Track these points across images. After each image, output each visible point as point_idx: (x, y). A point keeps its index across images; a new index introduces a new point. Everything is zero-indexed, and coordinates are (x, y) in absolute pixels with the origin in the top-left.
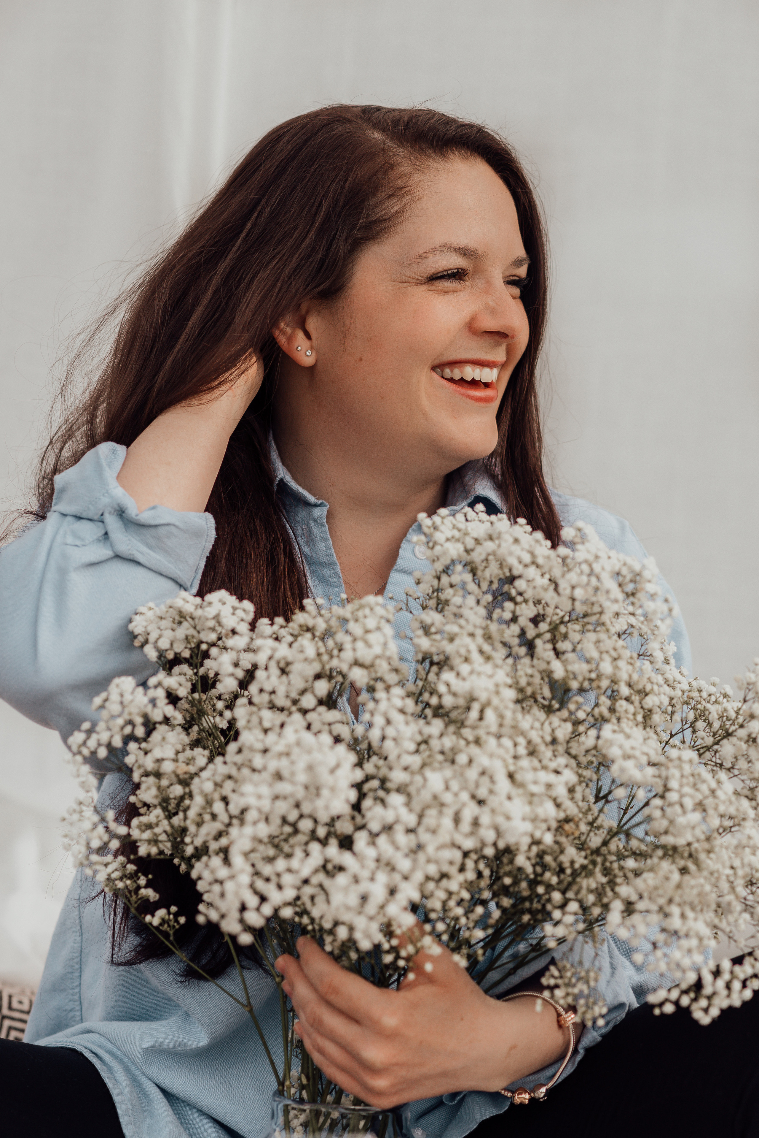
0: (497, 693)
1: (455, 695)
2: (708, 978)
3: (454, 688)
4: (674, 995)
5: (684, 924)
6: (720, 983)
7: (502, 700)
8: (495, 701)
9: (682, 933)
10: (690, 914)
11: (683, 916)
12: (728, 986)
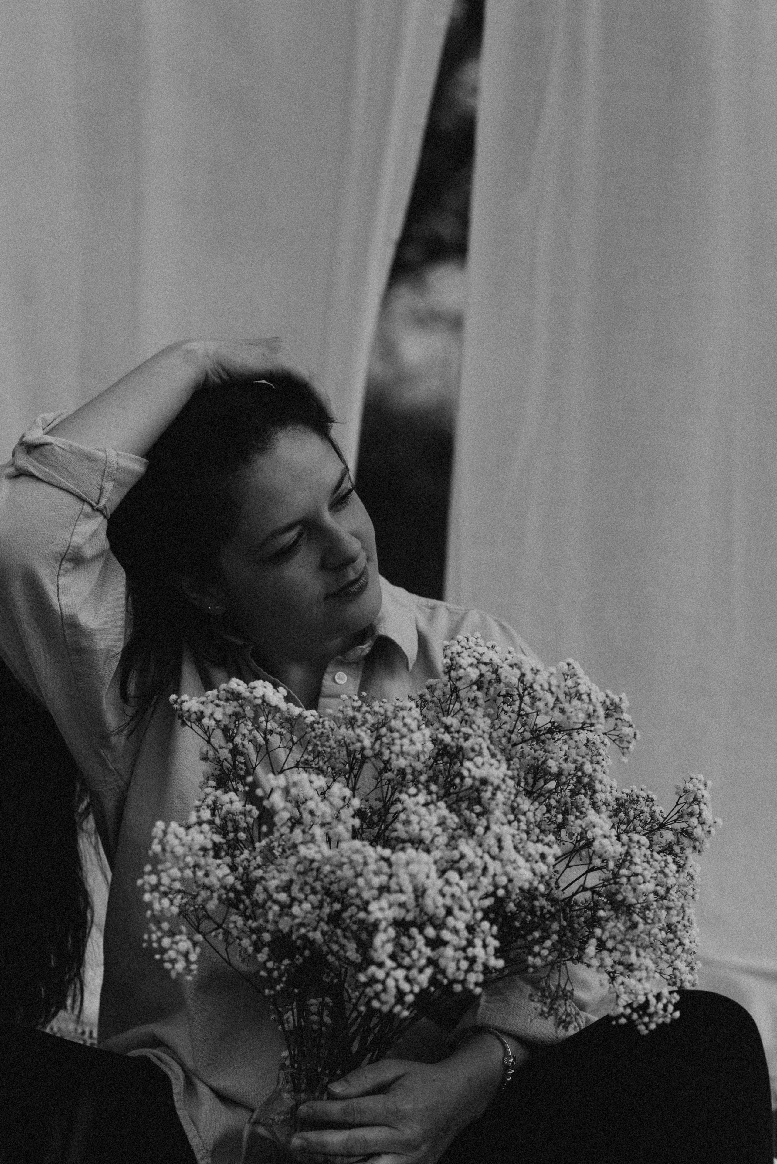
0: (504, 781)
1: (474, 778)
2: (653, 1001)
3: (473, 773)
4: (628, 1011)
5: (638, 960)
6: (660, 1006)
7: (507, 786)
8: (503, 787)
9: (636, 967)
10: (642, 953)
11: (638, 955)
12: (665, 1009)
